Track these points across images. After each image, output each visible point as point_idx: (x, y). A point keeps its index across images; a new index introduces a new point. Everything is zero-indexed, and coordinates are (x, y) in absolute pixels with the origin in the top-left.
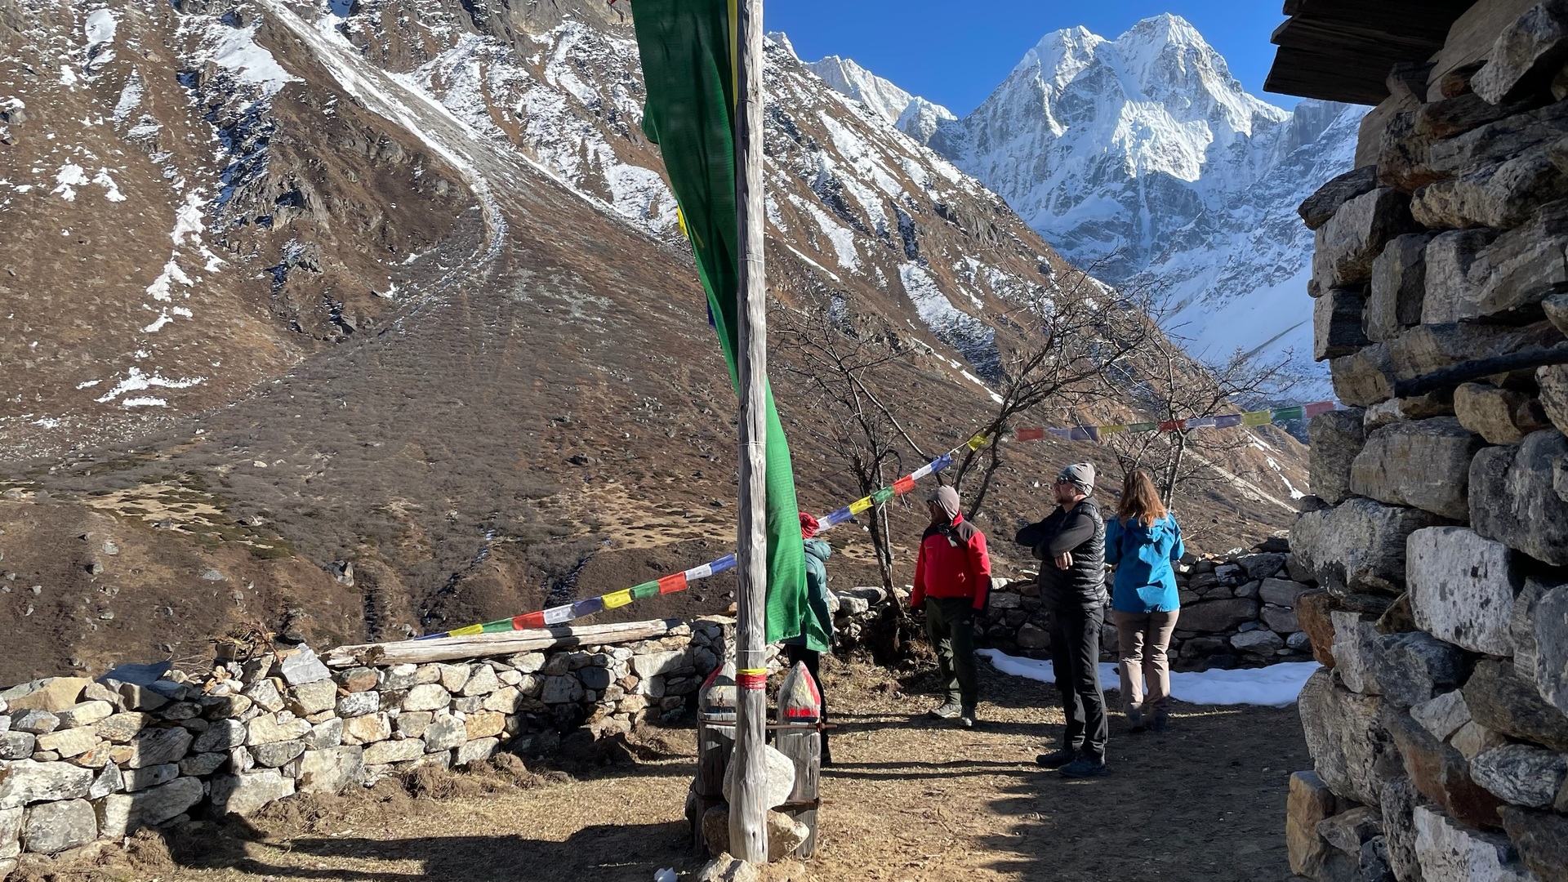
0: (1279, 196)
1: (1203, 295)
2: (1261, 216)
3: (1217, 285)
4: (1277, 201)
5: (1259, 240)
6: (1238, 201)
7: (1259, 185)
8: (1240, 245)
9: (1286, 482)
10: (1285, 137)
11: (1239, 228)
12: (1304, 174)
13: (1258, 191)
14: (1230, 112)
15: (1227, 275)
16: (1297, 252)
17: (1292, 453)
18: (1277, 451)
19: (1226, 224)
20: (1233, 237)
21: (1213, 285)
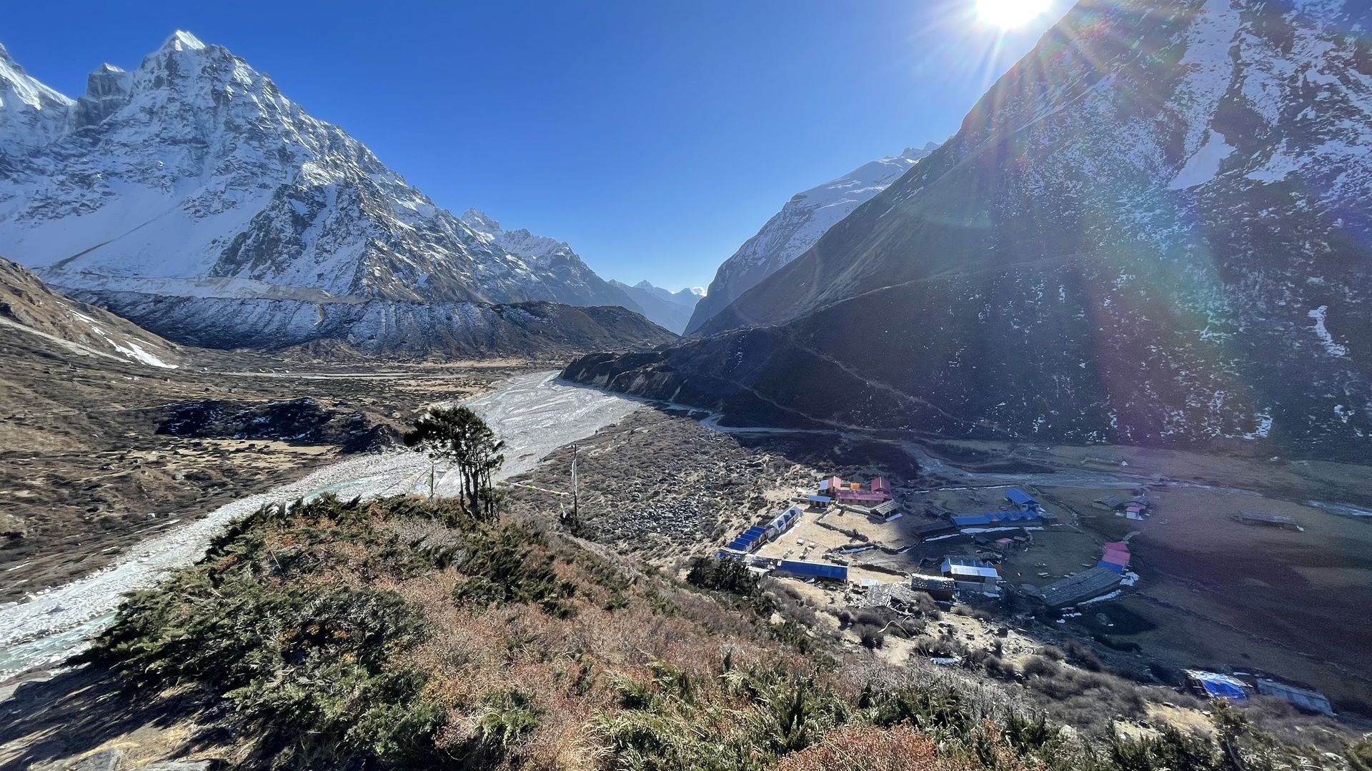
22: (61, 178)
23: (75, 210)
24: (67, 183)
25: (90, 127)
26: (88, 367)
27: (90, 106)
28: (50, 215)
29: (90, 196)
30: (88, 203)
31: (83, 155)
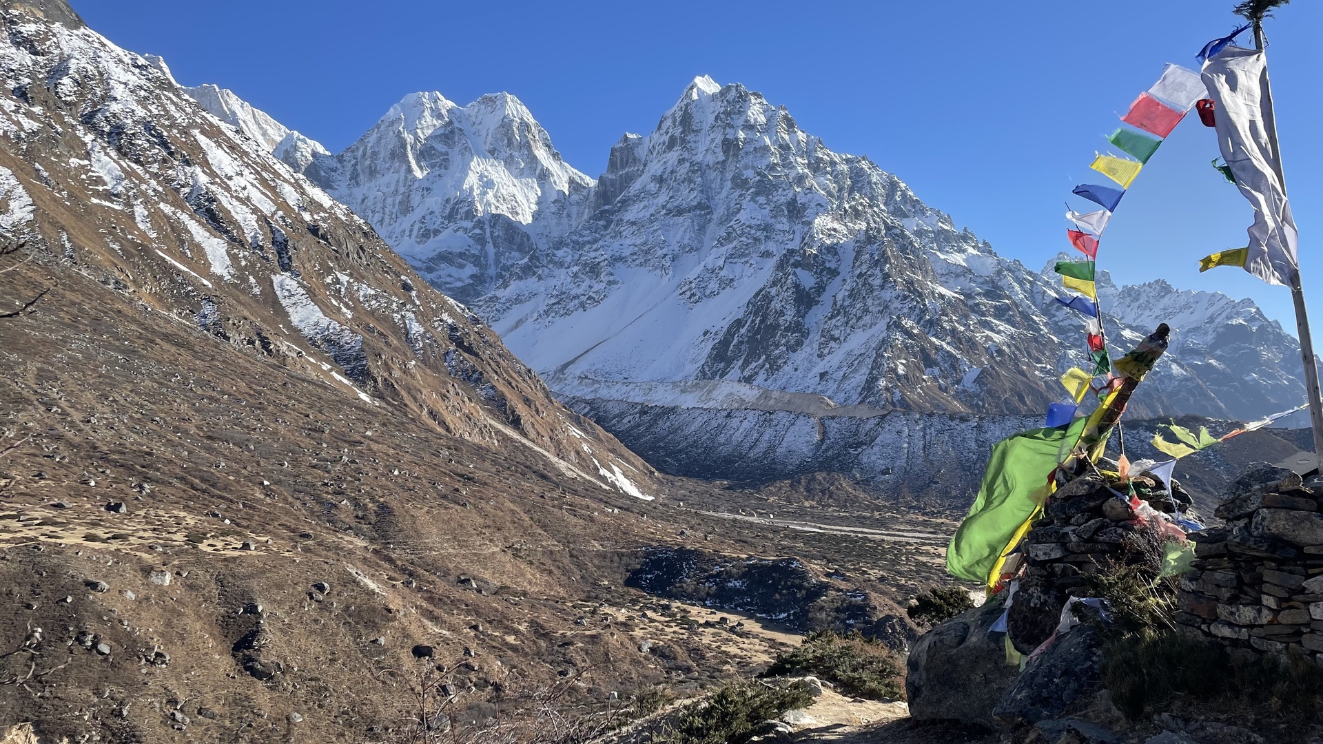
0: (589, 242)
1: (535, 316)
2: (577, 257)
3: (545, 308)
4: (588, 246)
5: (575, 275)
6: (559, 244)
7: (575, 233)
8: (562, 278)
9: (596, 462)
10: (592, 198)
11: (561, 265)
12: (606, 227)
13: (574, 238)
14: (553, 175)
15: (553, 301)
16: (602, 286)
17: (600, 440)
18: (589, 438)
19: (550, 262)
20: (557, 272)
21: (543, 308)
22: (575, 269)
23: (582, 305)
24: (580, 275)
25: (606, 207)
26: (575, 492)
27: (608, 183)
28: (562, 312)
29: (596, 287)
30: (594, 295)
31: (596, 241)
